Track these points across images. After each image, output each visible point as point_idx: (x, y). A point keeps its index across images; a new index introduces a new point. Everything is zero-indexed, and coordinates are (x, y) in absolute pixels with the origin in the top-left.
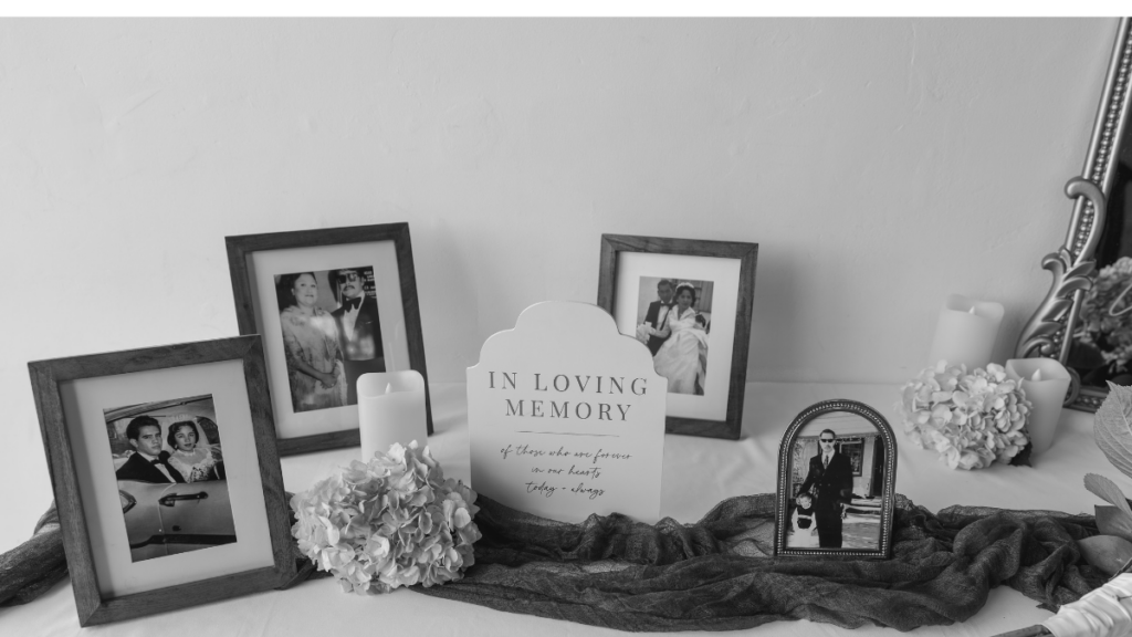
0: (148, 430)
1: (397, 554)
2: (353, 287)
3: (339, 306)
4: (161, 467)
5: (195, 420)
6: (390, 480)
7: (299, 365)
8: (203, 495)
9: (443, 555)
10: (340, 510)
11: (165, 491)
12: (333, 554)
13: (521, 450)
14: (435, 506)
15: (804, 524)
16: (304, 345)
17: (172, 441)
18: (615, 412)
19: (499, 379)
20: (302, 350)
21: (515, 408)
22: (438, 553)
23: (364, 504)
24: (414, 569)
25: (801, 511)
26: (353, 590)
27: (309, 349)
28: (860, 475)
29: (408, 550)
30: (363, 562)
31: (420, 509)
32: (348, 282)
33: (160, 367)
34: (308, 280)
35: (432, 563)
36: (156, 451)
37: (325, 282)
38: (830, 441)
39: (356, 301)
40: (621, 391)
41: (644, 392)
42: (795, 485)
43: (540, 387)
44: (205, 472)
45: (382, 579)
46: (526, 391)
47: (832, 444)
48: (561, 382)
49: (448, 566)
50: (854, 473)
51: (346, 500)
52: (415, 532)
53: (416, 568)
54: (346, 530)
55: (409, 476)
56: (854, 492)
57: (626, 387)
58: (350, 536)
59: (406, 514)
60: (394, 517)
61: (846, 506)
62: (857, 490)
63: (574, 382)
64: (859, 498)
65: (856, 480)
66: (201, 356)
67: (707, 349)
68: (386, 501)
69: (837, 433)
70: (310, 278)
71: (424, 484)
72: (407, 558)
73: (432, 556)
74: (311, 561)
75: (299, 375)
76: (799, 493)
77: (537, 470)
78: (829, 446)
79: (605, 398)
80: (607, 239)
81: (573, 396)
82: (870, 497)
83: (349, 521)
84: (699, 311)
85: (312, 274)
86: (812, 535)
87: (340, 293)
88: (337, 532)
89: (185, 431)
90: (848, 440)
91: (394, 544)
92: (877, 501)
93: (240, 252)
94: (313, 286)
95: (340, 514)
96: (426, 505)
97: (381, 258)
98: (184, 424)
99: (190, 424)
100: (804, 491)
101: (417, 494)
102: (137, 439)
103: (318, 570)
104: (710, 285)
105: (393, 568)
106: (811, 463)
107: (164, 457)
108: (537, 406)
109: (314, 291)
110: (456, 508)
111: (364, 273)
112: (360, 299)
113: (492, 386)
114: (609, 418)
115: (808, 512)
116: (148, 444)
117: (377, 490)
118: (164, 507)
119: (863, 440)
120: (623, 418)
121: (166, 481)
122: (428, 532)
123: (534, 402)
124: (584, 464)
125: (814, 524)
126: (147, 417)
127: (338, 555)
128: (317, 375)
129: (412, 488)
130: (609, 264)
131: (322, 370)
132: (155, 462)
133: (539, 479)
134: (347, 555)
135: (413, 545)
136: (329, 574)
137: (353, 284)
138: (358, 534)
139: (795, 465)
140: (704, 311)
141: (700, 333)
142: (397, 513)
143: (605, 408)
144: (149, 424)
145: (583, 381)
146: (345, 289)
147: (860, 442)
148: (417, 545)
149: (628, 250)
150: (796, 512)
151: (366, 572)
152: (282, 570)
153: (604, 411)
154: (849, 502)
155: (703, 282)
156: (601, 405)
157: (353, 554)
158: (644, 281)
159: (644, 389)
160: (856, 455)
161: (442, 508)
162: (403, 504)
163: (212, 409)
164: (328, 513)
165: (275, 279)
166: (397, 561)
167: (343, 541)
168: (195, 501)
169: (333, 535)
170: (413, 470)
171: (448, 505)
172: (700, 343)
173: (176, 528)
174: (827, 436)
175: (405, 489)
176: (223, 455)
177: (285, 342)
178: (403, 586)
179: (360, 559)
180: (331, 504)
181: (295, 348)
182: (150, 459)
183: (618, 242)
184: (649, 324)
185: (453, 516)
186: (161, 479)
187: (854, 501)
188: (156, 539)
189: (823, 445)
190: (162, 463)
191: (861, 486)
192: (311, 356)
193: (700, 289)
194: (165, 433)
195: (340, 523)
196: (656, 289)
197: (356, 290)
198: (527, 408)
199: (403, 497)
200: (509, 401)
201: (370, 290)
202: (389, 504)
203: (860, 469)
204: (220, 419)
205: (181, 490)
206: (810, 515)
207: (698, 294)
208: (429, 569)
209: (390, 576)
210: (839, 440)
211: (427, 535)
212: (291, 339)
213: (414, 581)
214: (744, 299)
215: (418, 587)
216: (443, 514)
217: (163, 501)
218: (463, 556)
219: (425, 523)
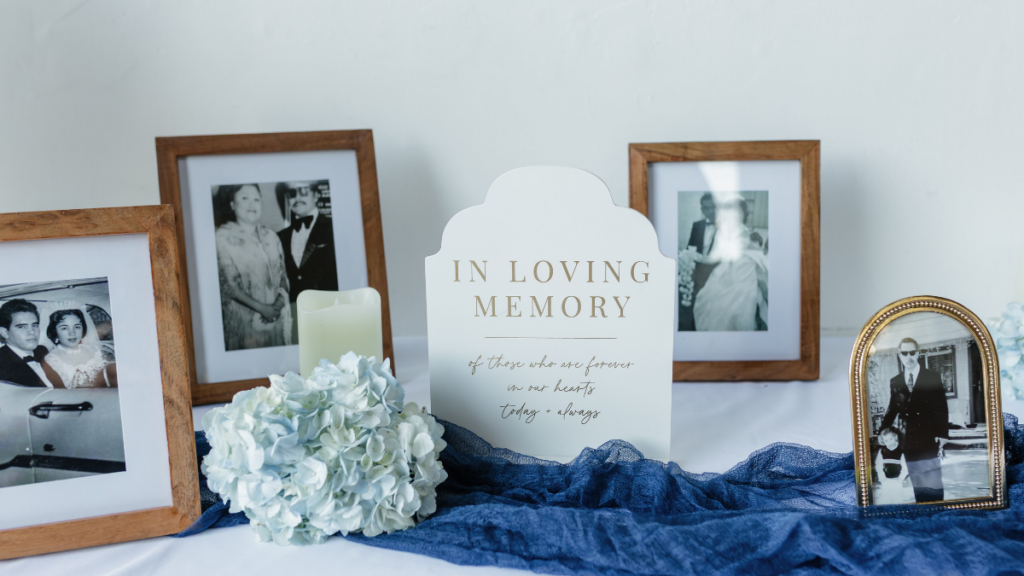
0: (21, 317)
1: (336, 487)
2: (304, 203)
3: (287, 224)
4: (34, 366)
5: (83, 309)
6: (335, 393)
7: (233, 292)
8: (87, 406)
9: (395, 491)
10: (265, 425)
11: (37, 397)
12: (253, 485)
13: (494, 361)
14: (391, 429)
15: (892, 471)
16: (242, 269)
17: (52, 333)
18: (611, 308)
19: (465, 269)
20: (239, 276)
21: (486, 307)
22: (389, 488)
23: (299, 418)
24: (356, 509)
25: (887, 454)
26: (271, 540)
27: (248, 275)
28: (955, 397)
29: (351, 481)
30: (290, 497)
31: (369, 431)
32: (298, 197)
33: (45, 237)
34: (252, 193)
35: (379, 501)
36: (32, 346)
37: (272, 197)
38: (912, 353)
39: (307, 220)
40: (618, 278)
41: (646, 279)
42: (875, 418)
43: (517, 279)
44: (92, 376)
45: (313, 523)
46: (498, 285)
47: (915, 358)
48: (543, 270)
49: (401, 506)
50: (948, 394)
51: (275, 412)
52: (362, 459)
53: (360, 508)
54: (272, 450)
55: (360, 390)
56: (950, 421)
57: (625, 274)
58: (277, 460)
59: (352, 435)
60: (336, 437)
61: (943, 441)
62: (953, 419)
63: (558, 270)
64: (958, 427)
65: (950, 403)
66: (96, 226)
67: (766, 273)
68: (328, 418)
69: (919, 342)
70: (254, 189)
71: (380, 402)
72: (349, 493)
73: (381, 492)
74: (221, 500)
75: (233, 305)
76: (881, 429)
77: (514, 388)
78: (912, 361)
79: (598, 288)
80: (635, 148)
81: (559, 288)
82: (972, 426)
83: (277, 441)
84: (754, 228)
85: (256, 186)
86: (905, 486)
87: (288, 209)
88: (261, 452)
89: (70, 321)
90: (935, 350)
91: (333, 473)
92: (980, 429)
93: (172, 155)
94: (256, 200)
95: (266, 431)
96: (377, 428)
97: (339, 170)
98: (69, 312)
99: (78, 313)
100: (887, 424)
101: (369, 414)
102: (8, 327)
103: (232, 510)
104: (765, 195)
105: (331, 503)
106: (892, 386)
107: (40, 353)
108: (513, 304)
109: (258, 206)
110: (415, 433)
111: (319, 188)
112: (311, 218)
113: (457, 279)
114: (604, 315)
115: (895, 454)
116: (21, 335)
117: (317, 405)
118: (35, 418)
119: (953, 348)
120: (622, 315)
121: (41, 384)
122: (379, 459)
123: (509, 298)
124: (574, 377)
125: (905, 471)
126: (23, 302)
127: (259, 487)
128: (256, 306)
129: (363, 405)
130: (639, 178)
131: (262, 300)
132: (29, 359)
133: (517, 400)
134: (272, 485)
135: (357, 476)
136: (242, 518)
137: (304, 199)
138: (288, 459)
139: (872, 391)
140: (759, 227)
141: (757, 255)
142: (341, 432)
143: (598, 302)
144: (25, 310)
145: (570, 266)
146: (295, 205)
147: (949, 351)
148: (363, 477)
149: (662, 161)
150: (880, 456)
151: (294, 510)
152: (182, 510)
153: (598, 306)
154: (946, 436)
155: (755, 193)
156: (593, 298)
157: (279, 485)
158: (683, 197)
159: (646, 275)
160: (946, 368)
161: (398, 433)
162: (348, 424)
163: (106, 296)
164: (251, 427)
165: (212, 190)
166: (336, 496)
167: (267, 467)
168: (76, 413)
169: (255, 457)
170: (367, 384)
171: (405, 429)
172: (757, 267)
173: (48, 448)
174: (909, 347)
175: (353, 407)
176: (116, 355)
177: (219, 264)
178: (338, 534)
179: (287, 494)
180: (257, 416)
181: (231, 273)
182: (22, 354)
183: (650, 151)
184: (693, 249)
185: (411, 444)
186: (33, 381)
187: (952, 433)
188: (21, 461)
189: (905, 360)
190: (37, 361)
191: (958, 411)
192: (250, 283)
193: (753, 201)
194: (45, 322)
195: (266, 442)
196: (699, 206)
197: (308, 207)
198: (501, 306)
199: (350, 414)
200: (478, 298)
201: (324, 207)
202: (332, 421)
203: (954, 389)
204: (114, 310)
205: (59, 397)
206: (899, 458)
207: (750, 207)
208: (375, 510)
209: (326, 517)
210: (924, 351)
211: (375, 464)
212: (226, 262)
213: (353, 526)
214: (810, 208)
215: (357, 536)
216: (399, 442)
217: (34, 410)
218: (422, 498)
219: (375, 450)
